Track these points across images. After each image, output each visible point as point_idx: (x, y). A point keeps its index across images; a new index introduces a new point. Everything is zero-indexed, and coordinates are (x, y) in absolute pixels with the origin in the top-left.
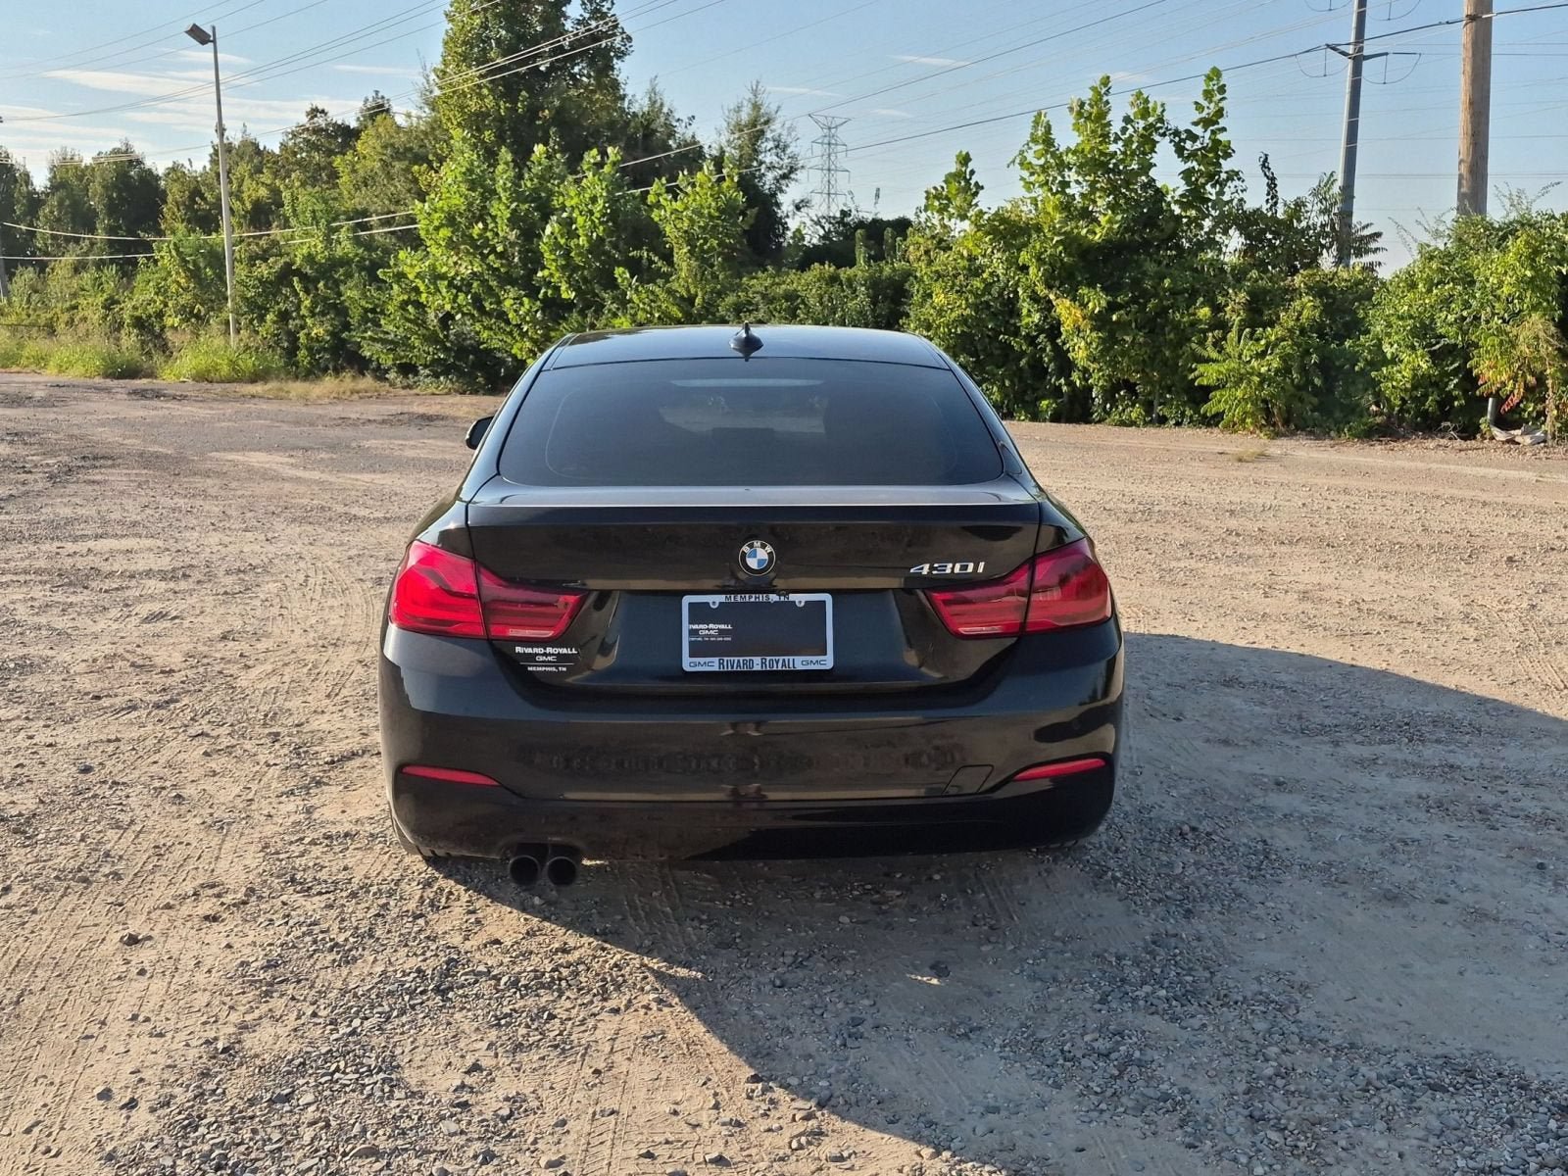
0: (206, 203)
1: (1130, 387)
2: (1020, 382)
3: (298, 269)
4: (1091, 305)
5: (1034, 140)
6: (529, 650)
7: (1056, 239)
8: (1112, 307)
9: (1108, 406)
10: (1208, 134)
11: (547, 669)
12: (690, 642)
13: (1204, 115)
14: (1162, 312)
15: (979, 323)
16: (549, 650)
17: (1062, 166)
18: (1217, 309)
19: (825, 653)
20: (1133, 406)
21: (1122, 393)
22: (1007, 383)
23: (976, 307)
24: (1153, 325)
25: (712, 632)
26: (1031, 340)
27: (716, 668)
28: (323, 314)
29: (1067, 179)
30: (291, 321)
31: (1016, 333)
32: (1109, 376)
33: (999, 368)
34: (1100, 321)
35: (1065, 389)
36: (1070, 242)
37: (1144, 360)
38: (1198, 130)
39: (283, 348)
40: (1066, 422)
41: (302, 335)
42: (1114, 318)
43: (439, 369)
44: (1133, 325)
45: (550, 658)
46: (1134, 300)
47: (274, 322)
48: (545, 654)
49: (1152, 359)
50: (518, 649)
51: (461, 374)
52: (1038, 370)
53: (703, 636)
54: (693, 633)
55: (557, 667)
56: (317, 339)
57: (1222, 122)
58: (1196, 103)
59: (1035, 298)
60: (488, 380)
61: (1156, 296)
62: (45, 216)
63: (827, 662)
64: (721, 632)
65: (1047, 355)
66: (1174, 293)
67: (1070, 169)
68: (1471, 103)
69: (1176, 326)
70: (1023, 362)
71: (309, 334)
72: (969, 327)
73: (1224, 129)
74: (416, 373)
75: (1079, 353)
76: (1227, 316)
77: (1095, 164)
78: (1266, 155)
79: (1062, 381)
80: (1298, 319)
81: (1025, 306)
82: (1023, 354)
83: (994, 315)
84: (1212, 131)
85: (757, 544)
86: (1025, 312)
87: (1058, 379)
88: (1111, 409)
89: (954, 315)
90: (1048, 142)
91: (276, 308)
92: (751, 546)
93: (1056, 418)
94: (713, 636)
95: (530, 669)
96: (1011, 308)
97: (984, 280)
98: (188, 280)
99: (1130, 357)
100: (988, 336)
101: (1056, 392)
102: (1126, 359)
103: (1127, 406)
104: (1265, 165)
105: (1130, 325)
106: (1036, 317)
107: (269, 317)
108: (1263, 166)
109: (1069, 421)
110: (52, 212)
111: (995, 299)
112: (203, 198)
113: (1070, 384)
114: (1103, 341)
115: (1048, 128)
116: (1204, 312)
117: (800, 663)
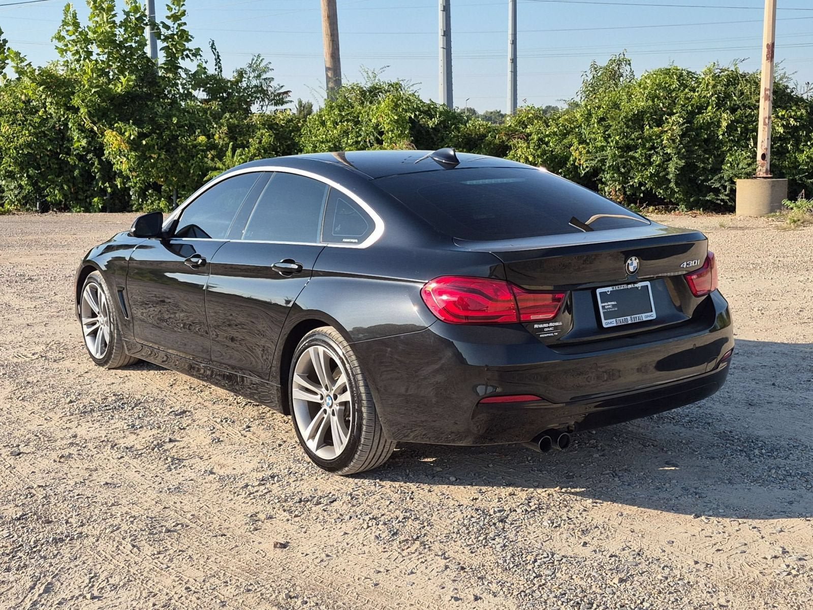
1: (157, 188)
2: (74, 186)
4: (127, 134)
5: (65, 23)
6: (541, 326)
7: (93, 90)
8: (141, 136)
9: (140, 200)
10: (176, 25)
11: (549, 335)
12: (603, 312)
13: (173, 12)
14: (174, 138)
15: (40, 146)
16: (551, 324)
17: (88, 41)
18: (209, 136)
19: (652, 311)
20: (160, 199)
21: (150, 191)
22: (66, 187)
23: (35, 134)
24: (170, 146)
25: (610, 306)
26: (81, 158)
27: (615, 325)
29: (90, 50)
31: (68, 153)
32: (143, 181)
33: (58, 176)
34: (134, 145)
35: (109, 190)
36: (104, 93)
37: (166, 169)
38: (169, 23)
40: (111, 212)
42: (144, 142)
44: (156, 147)
45: (551, 329)
46: (153, 131)
48: (549, 327)
49: (171, 169)
50: (536, 326)
52: (88, 177)
53: (607, 309)
54: (603, 307)
55: (553, 333)
57: (183, 19)
58: (167, 5)
59: (82, 129)
61: (168, 128)
63: (653, 315)
64: (613, 305)
65: (96, 167)
66: (179, 126)
67: (92, 43)
68: (329, 17)
69: (184, 148)
70: (76, 173)
72: (32, 149)
73: (185, 24)
75: (122, 165)
76: (217, 141)
77: (108, 41)
78: (213, 41)
79: (107, 184)
80: (260, 143)
81: (76, 135)
82: (75, 167)
83: (51, 141)
84: (179, 24)
85: (633, 258)
86: (76, 138)
87: (103, 183)
88: (142, 202)
89: (21, 141)
90: (76, 25)
92: (631, 260)
93: (103, 210)
94: (610, 308)
95: (541, 336)
96: (62, 136)
97: (40, 117)
99: (157, 168)
100: (48, 155)
101: (103, 191)
102: (155, 169)
103: (155, 200)
104: (213, 46)
105: (154, 147)
106: (84, 142)
108: (212, 47)
109: (112, 211)
111: (49, 130)
113: (114, 186)
114: (138, 157)
115: (75, 16)
116: (202, 139)
117: (644, 317)
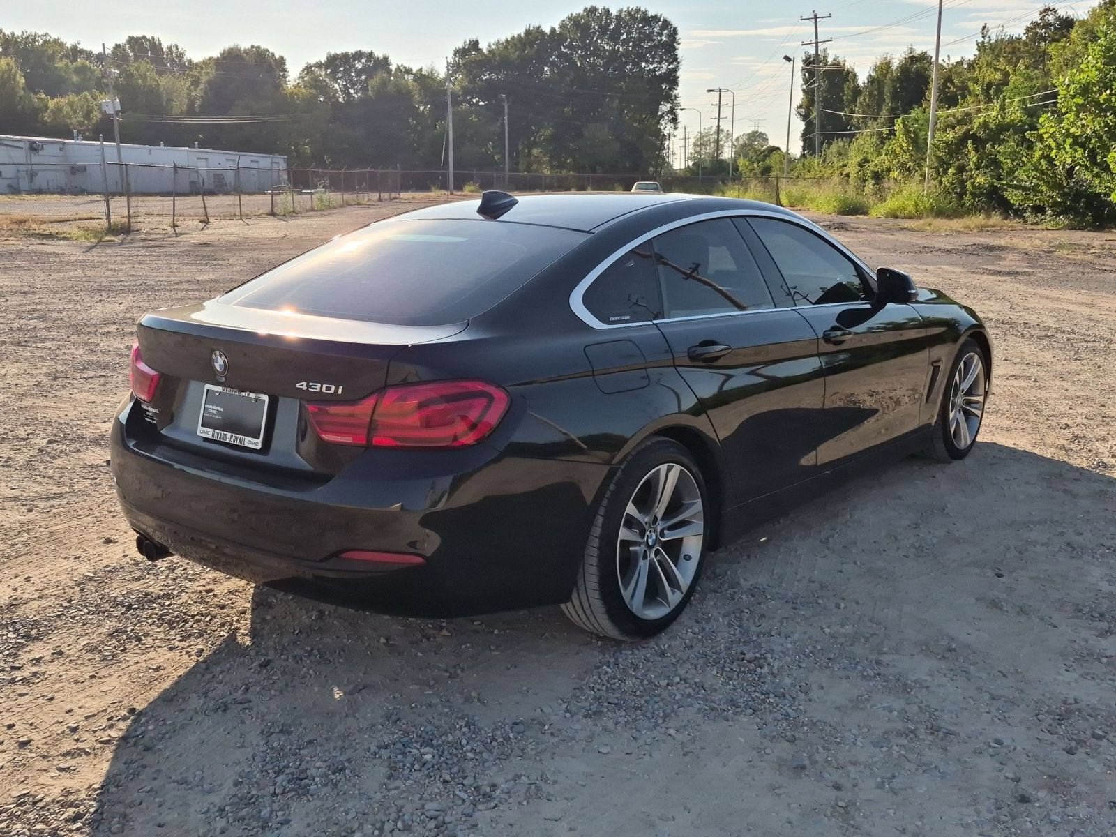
0: (954, 87)
3: (974, 134)
12: (203, 417)
19: (259, 438)
25: (213, 411)
27: (210, 437)
28: (987, 167)
30: (964, 174)
39: (956, 193)
41: (968, 184)
43: (1060, 209)
47: (954, 174)
51: (1077, 213)
54: (206, 410)
56: (979, 187)
60: (1095, 220)
62: (860, 103)
63: (257, 444)
64: (218, 411)
71: (974, 182)
74: (1044, 212)
85: (218, 353)
91: (957, 163)
92: (215, 354)
94: (212, 414)
98: (909, 145)
107: (951, 170)
110: (865, 100)
112: (953, 83)
117: (247, 442)
